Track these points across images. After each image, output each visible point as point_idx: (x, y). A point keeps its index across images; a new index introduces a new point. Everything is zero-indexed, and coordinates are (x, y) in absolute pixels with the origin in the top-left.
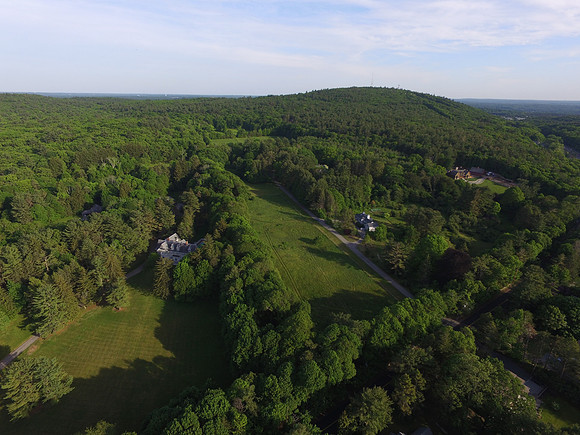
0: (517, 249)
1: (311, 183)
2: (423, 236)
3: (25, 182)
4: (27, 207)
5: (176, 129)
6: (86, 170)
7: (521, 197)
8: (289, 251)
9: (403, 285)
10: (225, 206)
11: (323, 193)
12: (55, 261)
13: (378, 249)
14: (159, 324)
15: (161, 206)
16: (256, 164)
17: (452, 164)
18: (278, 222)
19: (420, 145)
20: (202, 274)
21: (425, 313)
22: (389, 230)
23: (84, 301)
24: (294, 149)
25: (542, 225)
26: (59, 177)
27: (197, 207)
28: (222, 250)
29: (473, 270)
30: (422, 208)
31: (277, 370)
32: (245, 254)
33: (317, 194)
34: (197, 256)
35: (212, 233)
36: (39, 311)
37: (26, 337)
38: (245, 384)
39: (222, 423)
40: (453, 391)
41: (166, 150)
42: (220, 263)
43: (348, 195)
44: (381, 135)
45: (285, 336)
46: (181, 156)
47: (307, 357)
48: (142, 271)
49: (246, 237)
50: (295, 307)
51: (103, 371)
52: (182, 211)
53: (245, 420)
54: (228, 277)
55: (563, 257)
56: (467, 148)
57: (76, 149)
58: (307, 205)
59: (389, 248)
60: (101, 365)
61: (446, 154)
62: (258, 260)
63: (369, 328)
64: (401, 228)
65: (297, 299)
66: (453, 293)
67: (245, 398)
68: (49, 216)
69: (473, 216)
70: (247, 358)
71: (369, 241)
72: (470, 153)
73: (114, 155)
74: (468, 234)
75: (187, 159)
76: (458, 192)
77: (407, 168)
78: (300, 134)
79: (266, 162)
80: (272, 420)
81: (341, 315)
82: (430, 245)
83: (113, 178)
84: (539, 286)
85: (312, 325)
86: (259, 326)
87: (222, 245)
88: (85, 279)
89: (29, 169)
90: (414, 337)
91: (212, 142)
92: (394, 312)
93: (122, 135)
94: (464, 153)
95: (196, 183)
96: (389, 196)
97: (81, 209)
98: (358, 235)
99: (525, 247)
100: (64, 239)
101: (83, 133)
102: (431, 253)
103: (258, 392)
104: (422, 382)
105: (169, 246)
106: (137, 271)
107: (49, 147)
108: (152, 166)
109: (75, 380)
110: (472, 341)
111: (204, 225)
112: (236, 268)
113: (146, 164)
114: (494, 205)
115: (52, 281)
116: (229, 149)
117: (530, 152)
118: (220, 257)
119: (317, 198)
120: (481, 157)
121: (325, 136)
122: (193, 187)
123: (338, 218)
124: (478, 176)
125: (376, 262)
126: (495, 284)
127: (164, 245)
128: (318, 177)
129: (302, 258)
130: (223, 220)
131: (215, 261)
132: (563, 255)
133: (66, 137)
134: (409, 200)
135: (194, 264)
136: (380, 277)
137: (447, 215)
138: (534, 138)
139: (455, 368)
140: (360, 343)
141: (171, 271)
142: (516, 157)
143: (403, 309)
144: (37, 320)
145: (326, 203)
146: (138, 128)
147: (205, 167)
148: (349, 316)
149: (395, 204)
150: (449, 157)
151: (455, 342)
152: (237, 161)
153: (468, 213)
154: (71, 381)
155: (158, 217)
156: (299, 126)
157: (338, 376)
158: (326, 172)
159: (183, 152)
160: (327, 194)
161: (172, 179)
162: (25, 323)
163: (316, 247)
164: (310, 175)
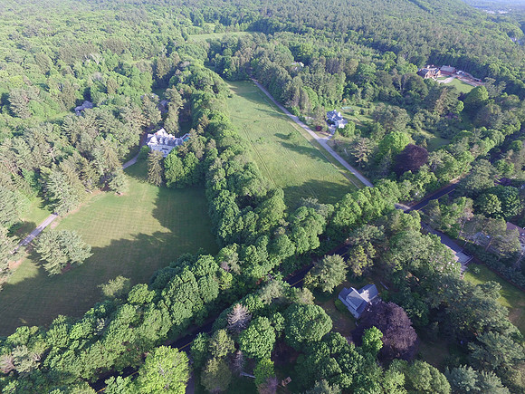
0: (471, 145)
1: (287, 81)
2: (387, 132)
3: (17, 77)
4: (24, 103)
5: (155, 23)
6: (72, 66)
7: (485, 96)
8: (265, 146)
9: (365, 176)
10: (206, 103)
11: (298, 91)
12: (59, 152)
13: (345, 145)
14: (156, 207)
15: (147, 102)
16: (235, 61)
17: (424, 63)
18: (255, 118)
19: (395, 42)
20: (189, 165)
21: (381, 199)
22: (356, 127)
23: (90, 187)
24: (271, 46)
25: (499, 123)
26: (48, 74)
27: (181, 104)
28: (206, 144)
29: (428, 164)
30: (390, 107)
31: (255, 242)
32: (227, 147)
33: (292, 92)
34: (184, 149)
35: (196, 128)
36: (53, 194)
37: (46, 216)
38: (231, 252)
39: (213, 279)
40: (396, 259)
41: (147, 45)
42: (204, 156)
43: (321, 93)
44: (357, 31)
45: (262, 216)
46: (161, 53)
47: (280, 232)
48: (137, 162)
49: (227, 133)
50: (271, 193)
51: (114, 242)
52: (167, 108)
53: (230, 277)
54: (212, 168)
55: (511, 153)
56: (441, 45)
57: (59, 45)
58: (283, 103)
59: (355, 143)
60: (111, 238)
61: (420, 51)
62: (238, 153)
63: (333, 210)
64: (368, 125)
65: (272, 186)
66: (407, 183)
67: (230, 261)
68: (45, 112)
69: (436, 115)
70: (231, 232)
71: (339, 137)
72: (444, 51)
73: (96, 50)
74: (430, 131)
75: (167, 55)
76: (426, 91)
77: (380, 66)
78: (277, 29)
79: (243, 59)
80: (251, 278)
81: (309, 200)
82: (392, 140)
83: (99, 74)
84: (485, 177)
85: (284, 207)
86: (240, 208)
87: (205, 139)
88: (87, 168)
89: (18, 66)
90: (370, 218)
91: (191, 38)
92: (355, 198)
93: (102, 30)
94: (438, 51)
95: (177, 80)
96: (360, 94)
97: (73, 105)
98: (328, 131)
99: (479, 144)
100: (64, 133)
101: (63, 27)
102: (393, 148)
103: (241, 257)
104: (372, 251)
105: (158, 140)
106: (132, 162)
107: (33, 41)
108: (135, 62)
109: (92, 248)
110: (418, 221)
111: (188, 121)
112: (219, 159)
113: (129, 61)
114: (458, 103)
115: (60, 170)
116: (207, 46)
117: (504, 50)
118: (204, 150)
119: (292, 96)
120: (454, 55)
121: (302, 32)
122: (175, 85)
123: (311, 115)
124: (448, 75)
125: (343, 156)
126: (446, 177)
128: (293, 75)
129: (277, 152)
130: (205, 117)
131: (200, 153)
132: (512, 151)
133: (47, 32)
134: (379, 98)
135: (182, 156)
136: (345, 169)
137: (412, 113)
138: (511, 34)
139: (401, 242)
140: (324, 222)
141: (162, 162)
142: (488, 55)
143: (362, 195)
144: (53, 202)
145: (300, 101)
146: (116, 22)
147: (186, 64)
148: (316, 200)
149: (365, 102)
150: (423, 55)
151: (404, 222)
152: (216, 58)
153: (432, 112)
154: (90, 248)
155: (146, 113)
156: (276, 21)
157: (304, 247)
158: (302, 70)
159: (162, 48)
160: (301, 92)
161: (155, 77)
162: (44, 204)
163: (290, 142)
164: (286, 72)
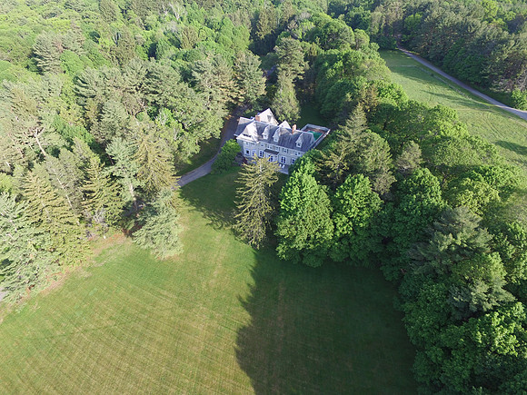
105: (260, 131)
106: (201, 172)
127: (251, 129)
